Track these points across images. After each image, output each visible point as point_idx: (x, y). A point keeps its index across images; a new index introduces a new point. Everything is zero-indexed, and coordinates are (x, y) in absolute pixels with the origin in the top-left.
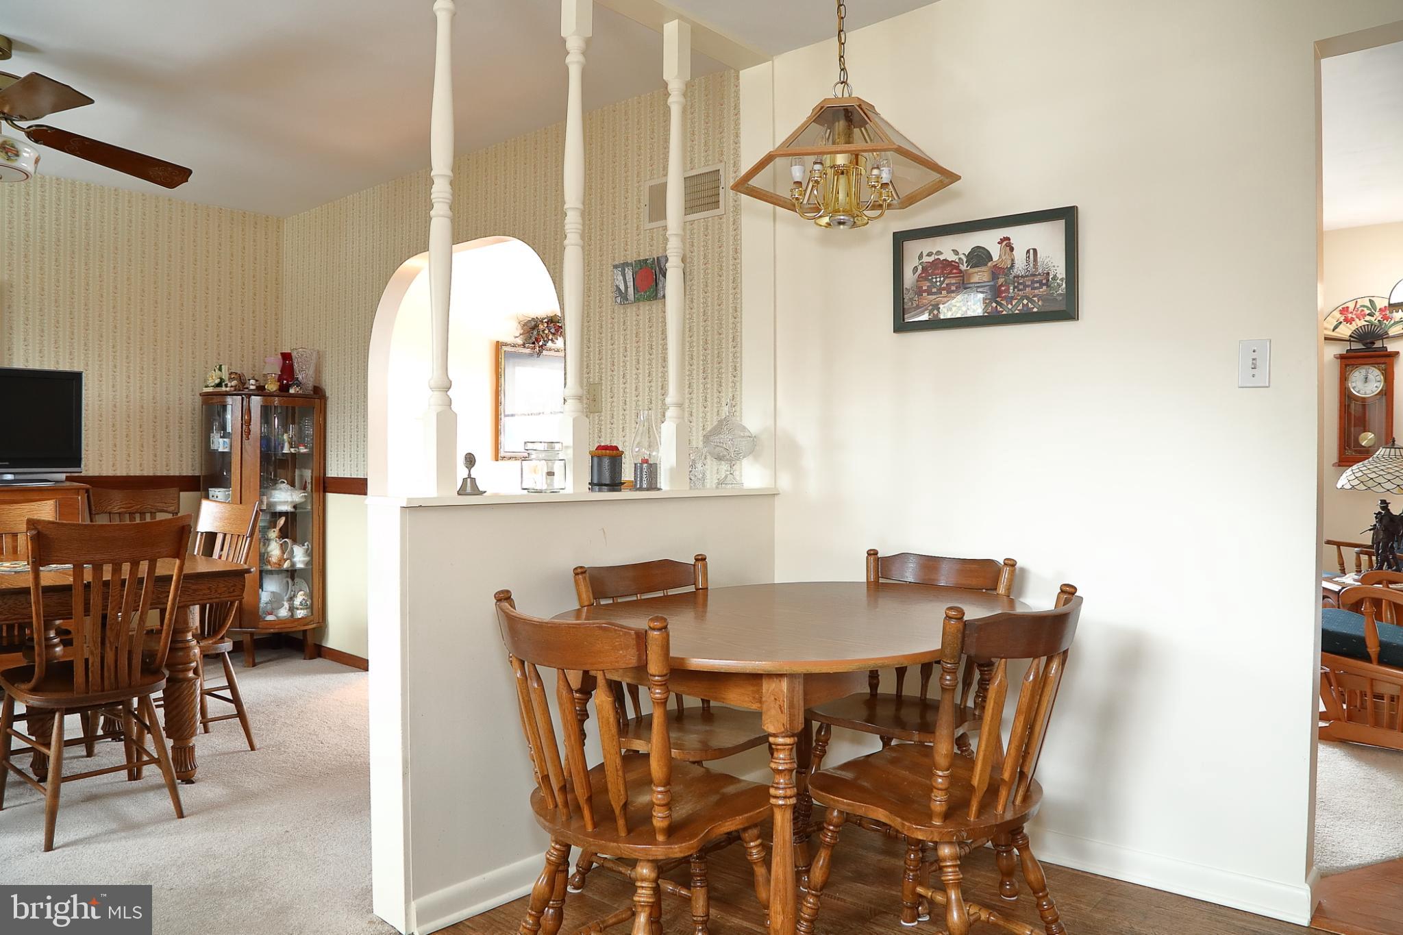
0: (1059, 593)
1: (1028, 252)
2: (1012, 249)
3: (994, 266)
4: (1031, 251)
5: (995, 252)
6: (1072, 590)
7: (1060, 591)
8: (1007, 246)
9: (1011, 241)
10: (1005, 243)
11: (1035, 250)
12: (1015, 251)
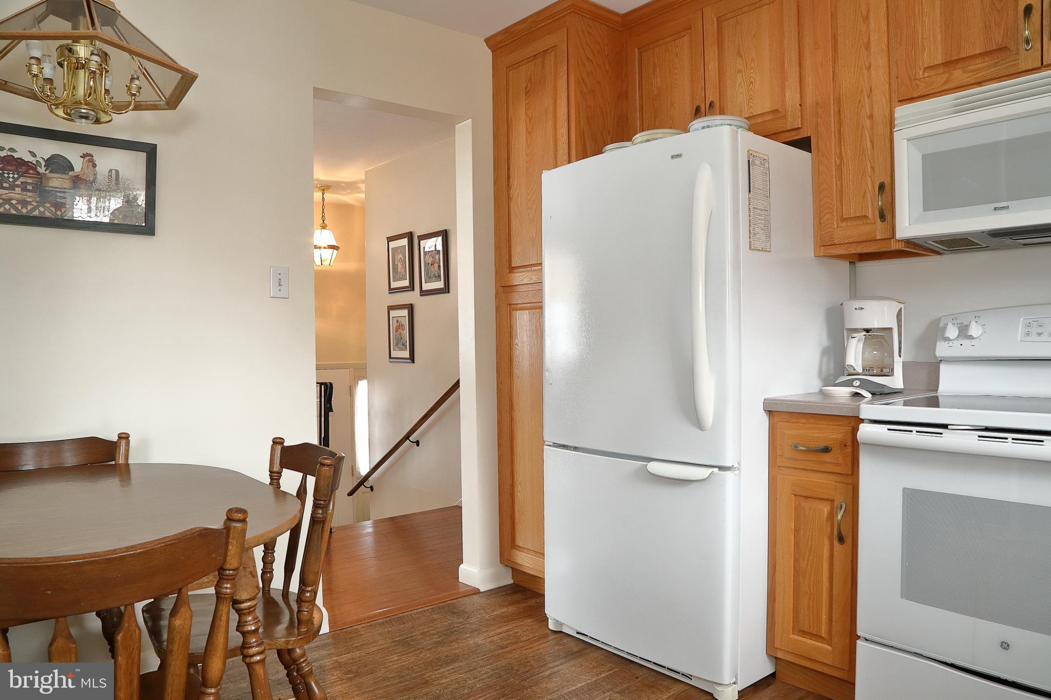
0: (272, 445)
1: (110, 171)
2: (94, 166)
3: (75, 176)
4: (114, 172)
5: (78, 164)
6: (283, 441)
7: (272, 443)
8: (89, 162)
9: (94, 158)
10: (87, 158)
11: (117, 172)
12: (97, 167)
